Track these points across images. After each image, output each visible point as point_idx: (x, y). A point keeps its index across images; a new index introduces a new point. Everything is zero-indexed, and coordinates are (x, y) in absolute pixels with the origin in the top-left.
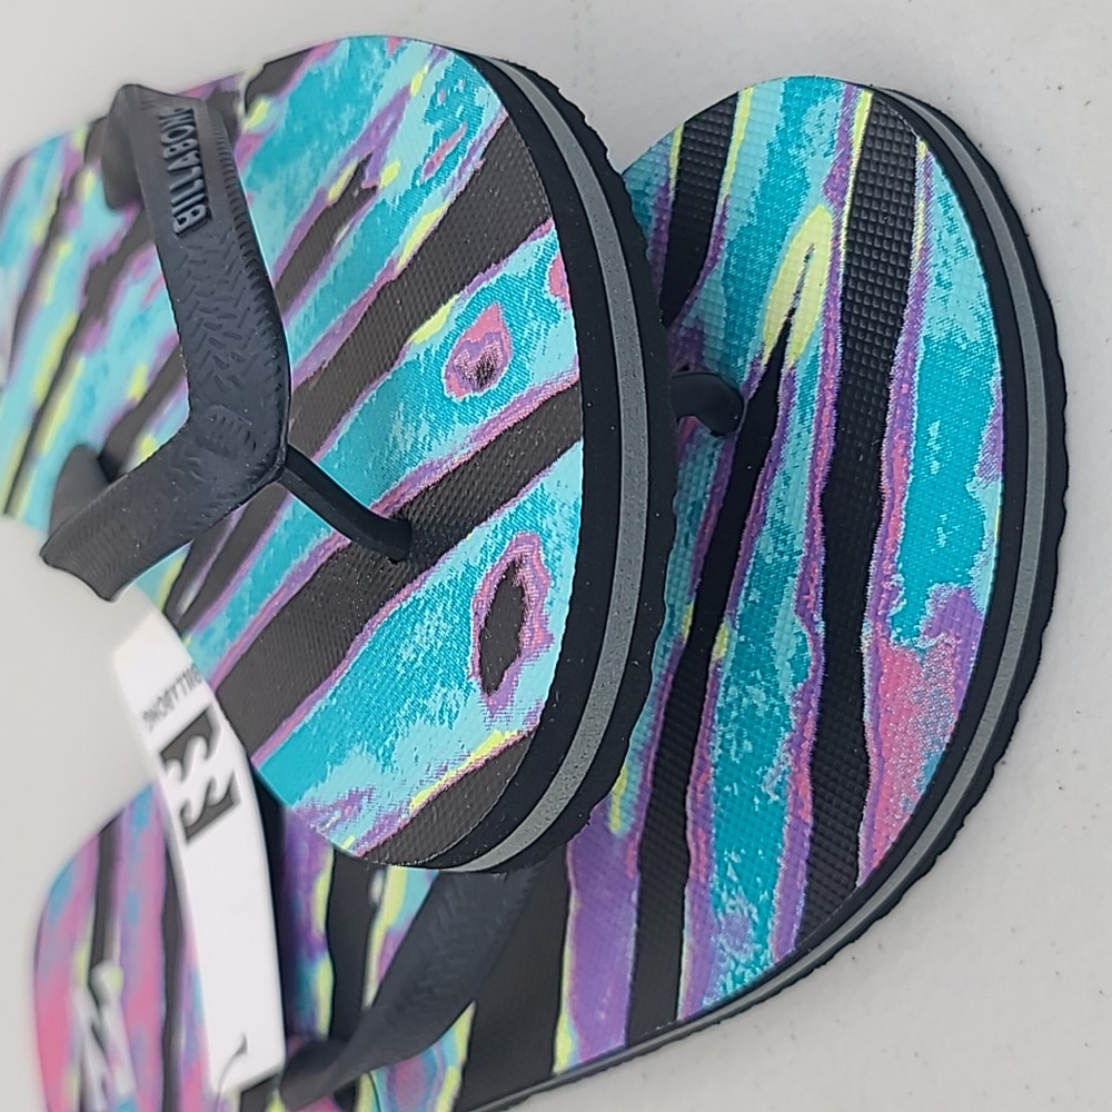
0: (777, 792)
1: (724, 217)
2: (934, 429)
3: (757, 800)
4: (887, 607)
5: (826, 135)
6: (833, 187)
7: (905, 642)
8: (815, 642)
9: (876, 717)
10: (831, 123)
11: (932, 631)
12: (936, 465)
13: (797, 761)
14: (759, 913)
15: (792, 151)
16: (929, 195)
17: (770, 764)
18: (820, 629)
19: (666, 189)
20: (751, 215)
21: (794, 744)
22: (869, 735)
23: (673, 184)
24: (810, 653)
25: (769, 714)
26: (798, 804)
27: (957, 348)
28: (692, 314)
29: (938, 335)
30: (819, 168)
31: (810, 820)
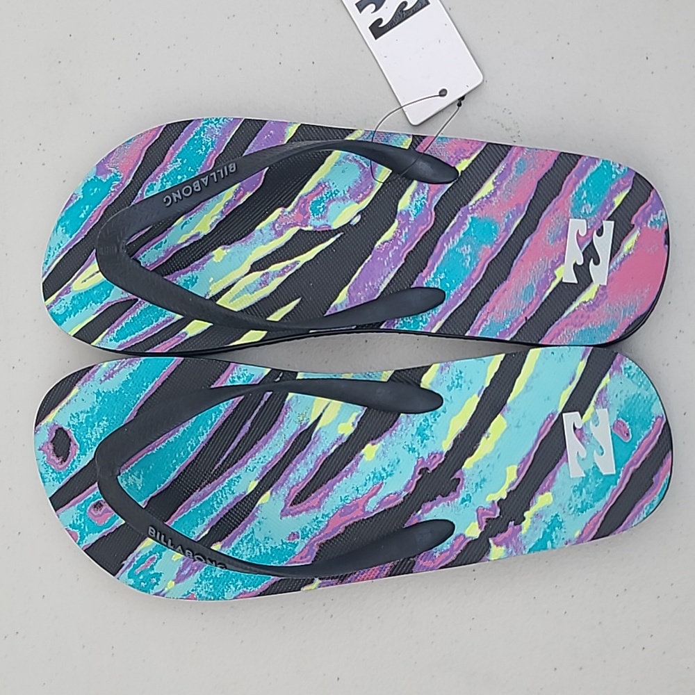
0: (177, 161)
1: (98, 311)
2: (82, 216)
3: (185, 162)
4: (119, 185)
5: (61, 303)
6: (68, 290)
7: (118, 173)
8: (144, 189)
9: (137, 162)
10: (57, 305)
11: (111, 171)
12: (87, 207)
13: (166, 164)
14: (201, 134)
15: (71, 309)
16: (49, 267)
17: (175, 169)
18: (140, 192)
19: (108, 333)
20: (91, 305)
21: (165, 169)
22: (142, 159)
23: (105, 333)
24: (147, 188)
25: (168, 181)
26: (172, 154)
27: (66, 230)
28: (123, 296)
29: (67, 235)
30: (67, 298)
31: (171, 148)
